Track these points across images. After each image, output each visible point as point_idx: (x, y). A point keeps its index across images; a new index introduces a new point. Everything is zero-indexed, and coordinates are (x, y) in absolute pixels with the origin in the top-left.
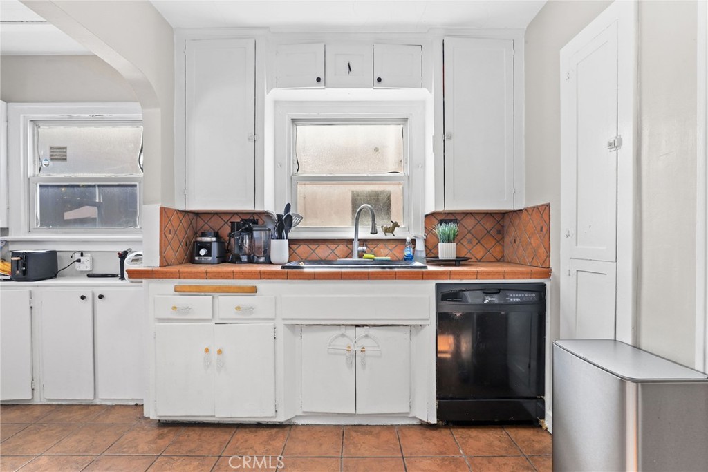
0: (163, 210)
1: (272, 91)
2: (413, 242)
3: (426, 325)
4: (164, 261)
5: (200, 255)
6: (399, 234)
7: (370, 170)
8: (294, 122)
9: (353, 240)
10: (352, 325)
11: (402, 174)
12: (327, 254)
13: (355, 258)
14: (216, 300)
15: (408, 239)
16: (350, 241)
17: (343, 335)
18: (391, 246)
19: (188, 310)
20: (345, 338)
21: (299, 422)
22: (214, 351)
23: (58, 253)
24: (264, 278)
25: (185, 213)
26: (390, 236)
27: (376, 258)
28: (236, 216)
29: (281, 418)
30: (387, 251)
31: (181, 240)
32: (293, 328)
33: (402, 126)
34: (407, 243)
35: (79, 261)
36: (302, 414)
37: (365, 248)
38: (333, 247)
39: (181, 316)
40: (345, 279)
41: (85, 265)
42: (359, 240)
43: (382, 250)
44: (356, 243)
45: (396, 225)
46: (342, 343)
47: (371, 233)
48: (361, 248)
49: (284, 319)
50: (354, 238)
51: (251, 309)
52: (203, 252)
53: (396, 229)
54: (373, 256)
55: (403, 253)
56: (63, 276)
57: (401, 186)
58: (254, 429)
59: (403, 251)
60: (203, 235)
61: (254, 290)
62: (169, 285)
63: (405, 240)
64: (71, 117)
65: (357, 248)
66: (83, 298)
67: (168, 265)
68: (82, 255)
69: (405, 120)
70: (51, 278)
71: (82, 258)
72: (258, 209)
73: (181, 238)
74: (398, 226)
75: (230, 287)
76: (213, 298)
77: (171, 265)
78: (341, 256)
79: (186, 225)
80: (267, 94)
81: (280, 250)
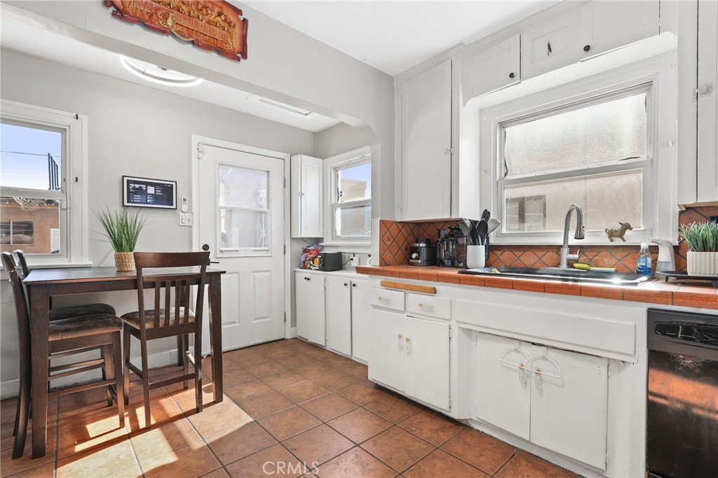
0: (382, 222)
1: (471, 101)
2: (654, 250)
3: (630, 363)
4: (383, 262)
5: (412, 259)
6: (631, 238)
7: (595, 160)
8: (502, 125)
9: (562, 246)
10: (528, 342)
11: (643, 157)
12: (533, 261)
13: (564, 267)
14: (407, 296)
15: (644, 245)
16: (559, 248)
17: (516, 351)
18: (619, 254)
19: (388, 301)
20: (519, 354)
21: (476, 427)
22: (404, 338)
23: (343, 254)
24: (441, 281)
25: (405, 224)
26: (618, 242)
27: (592, 268)
28: (447, 224)
29: (454, 414)
30: (614, 261)
31: (400, 245)
32: (468, 332)
33: (645, 94)
34: (641, 251)
35: (352, 259)
36: (475, 419)
37: (576, 256)
38: (540, 253)
39: (384, 306)
40: (516, 289)
41: (355, 263)
42: (569, 246)
43: (605, 259)
44: (565, 251)
45: (627, 227)
46: (516, 359)
47: (575, 238)
48: (571, 256)
49: (458, 322)
50: (562, 244)
51: (431, 309)
52: (414, 255)
53: (628, 232)
54: (586, 266)
55: (636, 264)
56: (345, 269)
57: (641, 176)
58: (434, 416)
59: (636, 260)
60: (417, 242)
61: (434, 291)
62: (378, 280)
63: (638, 247)
64: (350, 161)
65: (566, 255)
66: (345, 285)
67: (386, 265)
68: (354, 256)
69: (648, 85)
70: (338, 270)
71: (354, 258)
72: (454, 217)
73: (400, 244)
74: (631, 229)
75: (415, 286)
76: (405, 294)
77: (389, 265)
78: (550, 265)
79: (406, 234)
80: (464, 106)
81: (476, 255)
